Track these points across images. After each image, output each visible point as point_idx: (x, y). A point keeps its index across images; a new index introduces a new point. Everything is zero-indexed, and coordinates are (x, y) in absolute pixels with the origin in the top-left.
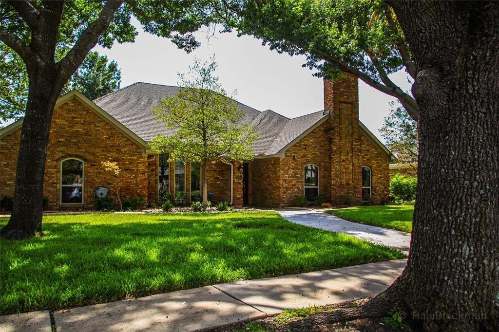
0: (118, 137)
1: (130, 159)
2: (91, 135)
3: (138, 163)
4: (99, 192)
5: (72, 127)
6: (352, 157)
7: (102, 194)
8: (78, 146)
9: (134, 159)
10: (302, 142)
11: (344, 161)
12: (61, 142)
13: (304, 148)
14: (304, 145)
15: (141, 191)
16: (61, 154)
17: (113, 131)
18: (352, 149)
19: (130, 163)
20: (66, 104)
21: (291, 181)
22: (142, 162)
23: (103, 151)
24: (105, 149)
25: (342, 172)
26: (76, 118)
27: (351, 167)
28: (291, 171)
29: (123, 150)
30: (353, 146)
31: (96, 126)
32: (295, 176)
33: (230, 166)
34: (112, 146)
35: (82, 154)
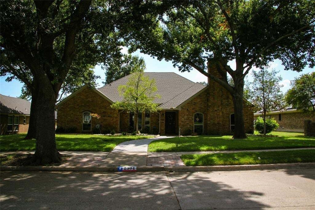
0: (105, 102)
1: (111, 112)
2: (94, 102)
3: (114, 113)
4: (96, 126)
5: (87, 99)
6: (221, 108)
7: (97, 127)
8: (89, 107)
9: (112, 112)
10: (193, 101)
11: (216, 111)
12: (83, 105)
13: (194, 105)
14: (194, 103)
15: (115, 126)
16: (83, 110)
17: (103, 100)
18: (222, 104)
19: (111, 114)
20: (85, 89)
21: (186, 122)
22: (116, 113)
23: (99, 108)
24: (100, 108)
25: (215, 117)
26: (88, 95)
27: (221, 114)
28: (186, 117)
29: (107, 108)
30: (223, 102)
31: (96, 98)
32: (188, 119)
33: (159, 114)
34: (103, 106)
35: (91, 110)
